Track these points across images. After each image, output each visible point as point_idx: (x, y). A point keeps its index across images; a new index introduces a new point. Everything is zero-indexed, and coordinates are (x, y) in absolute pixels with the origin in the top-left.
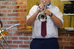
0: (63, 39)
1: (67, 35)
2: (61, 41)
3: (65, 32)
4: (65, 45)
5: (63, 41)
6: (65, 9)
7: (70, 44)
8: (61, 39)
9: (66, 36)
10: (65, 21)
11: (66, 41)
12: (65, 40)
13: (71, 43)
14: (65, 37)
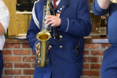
0: (12, 53)
1: (18, 45)
2: (9, 56)
3: (16, 41)
4: (16, 62)
5: (13, 55)
6: (18, 5)
7: (24, 61)
8: (9, 52)
9: (16, 47)
10: (19, 24)
11: (17, 56)
12: (15, 54)
13: (24, 58)
14: (15, 49)
